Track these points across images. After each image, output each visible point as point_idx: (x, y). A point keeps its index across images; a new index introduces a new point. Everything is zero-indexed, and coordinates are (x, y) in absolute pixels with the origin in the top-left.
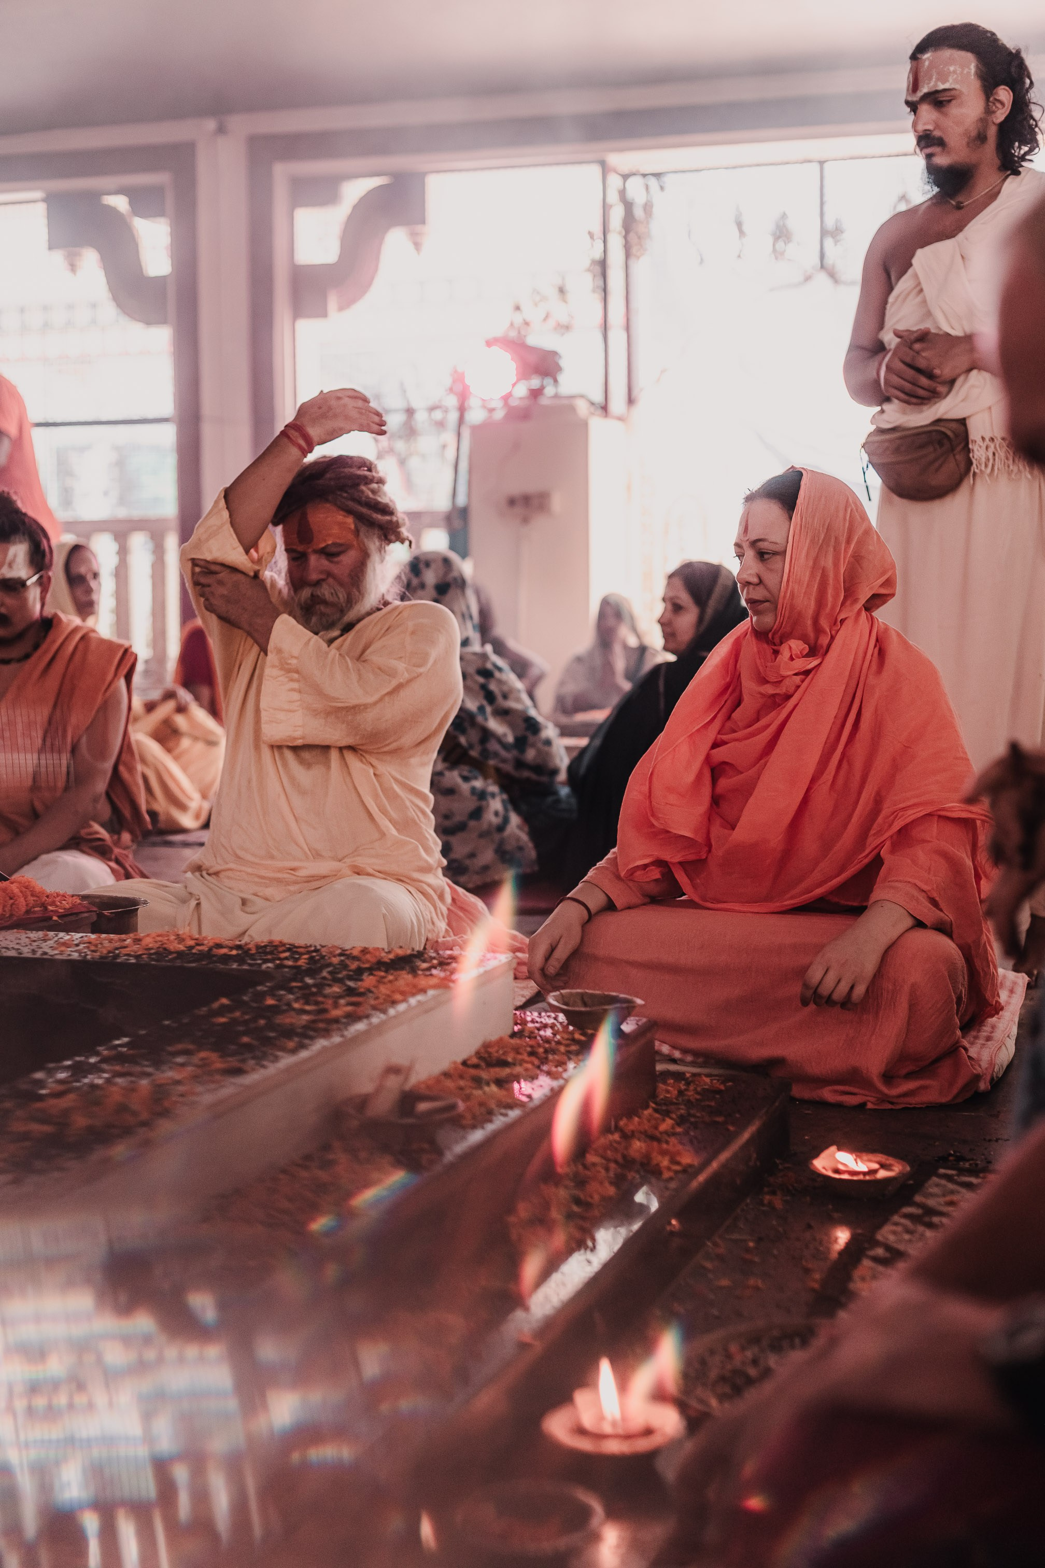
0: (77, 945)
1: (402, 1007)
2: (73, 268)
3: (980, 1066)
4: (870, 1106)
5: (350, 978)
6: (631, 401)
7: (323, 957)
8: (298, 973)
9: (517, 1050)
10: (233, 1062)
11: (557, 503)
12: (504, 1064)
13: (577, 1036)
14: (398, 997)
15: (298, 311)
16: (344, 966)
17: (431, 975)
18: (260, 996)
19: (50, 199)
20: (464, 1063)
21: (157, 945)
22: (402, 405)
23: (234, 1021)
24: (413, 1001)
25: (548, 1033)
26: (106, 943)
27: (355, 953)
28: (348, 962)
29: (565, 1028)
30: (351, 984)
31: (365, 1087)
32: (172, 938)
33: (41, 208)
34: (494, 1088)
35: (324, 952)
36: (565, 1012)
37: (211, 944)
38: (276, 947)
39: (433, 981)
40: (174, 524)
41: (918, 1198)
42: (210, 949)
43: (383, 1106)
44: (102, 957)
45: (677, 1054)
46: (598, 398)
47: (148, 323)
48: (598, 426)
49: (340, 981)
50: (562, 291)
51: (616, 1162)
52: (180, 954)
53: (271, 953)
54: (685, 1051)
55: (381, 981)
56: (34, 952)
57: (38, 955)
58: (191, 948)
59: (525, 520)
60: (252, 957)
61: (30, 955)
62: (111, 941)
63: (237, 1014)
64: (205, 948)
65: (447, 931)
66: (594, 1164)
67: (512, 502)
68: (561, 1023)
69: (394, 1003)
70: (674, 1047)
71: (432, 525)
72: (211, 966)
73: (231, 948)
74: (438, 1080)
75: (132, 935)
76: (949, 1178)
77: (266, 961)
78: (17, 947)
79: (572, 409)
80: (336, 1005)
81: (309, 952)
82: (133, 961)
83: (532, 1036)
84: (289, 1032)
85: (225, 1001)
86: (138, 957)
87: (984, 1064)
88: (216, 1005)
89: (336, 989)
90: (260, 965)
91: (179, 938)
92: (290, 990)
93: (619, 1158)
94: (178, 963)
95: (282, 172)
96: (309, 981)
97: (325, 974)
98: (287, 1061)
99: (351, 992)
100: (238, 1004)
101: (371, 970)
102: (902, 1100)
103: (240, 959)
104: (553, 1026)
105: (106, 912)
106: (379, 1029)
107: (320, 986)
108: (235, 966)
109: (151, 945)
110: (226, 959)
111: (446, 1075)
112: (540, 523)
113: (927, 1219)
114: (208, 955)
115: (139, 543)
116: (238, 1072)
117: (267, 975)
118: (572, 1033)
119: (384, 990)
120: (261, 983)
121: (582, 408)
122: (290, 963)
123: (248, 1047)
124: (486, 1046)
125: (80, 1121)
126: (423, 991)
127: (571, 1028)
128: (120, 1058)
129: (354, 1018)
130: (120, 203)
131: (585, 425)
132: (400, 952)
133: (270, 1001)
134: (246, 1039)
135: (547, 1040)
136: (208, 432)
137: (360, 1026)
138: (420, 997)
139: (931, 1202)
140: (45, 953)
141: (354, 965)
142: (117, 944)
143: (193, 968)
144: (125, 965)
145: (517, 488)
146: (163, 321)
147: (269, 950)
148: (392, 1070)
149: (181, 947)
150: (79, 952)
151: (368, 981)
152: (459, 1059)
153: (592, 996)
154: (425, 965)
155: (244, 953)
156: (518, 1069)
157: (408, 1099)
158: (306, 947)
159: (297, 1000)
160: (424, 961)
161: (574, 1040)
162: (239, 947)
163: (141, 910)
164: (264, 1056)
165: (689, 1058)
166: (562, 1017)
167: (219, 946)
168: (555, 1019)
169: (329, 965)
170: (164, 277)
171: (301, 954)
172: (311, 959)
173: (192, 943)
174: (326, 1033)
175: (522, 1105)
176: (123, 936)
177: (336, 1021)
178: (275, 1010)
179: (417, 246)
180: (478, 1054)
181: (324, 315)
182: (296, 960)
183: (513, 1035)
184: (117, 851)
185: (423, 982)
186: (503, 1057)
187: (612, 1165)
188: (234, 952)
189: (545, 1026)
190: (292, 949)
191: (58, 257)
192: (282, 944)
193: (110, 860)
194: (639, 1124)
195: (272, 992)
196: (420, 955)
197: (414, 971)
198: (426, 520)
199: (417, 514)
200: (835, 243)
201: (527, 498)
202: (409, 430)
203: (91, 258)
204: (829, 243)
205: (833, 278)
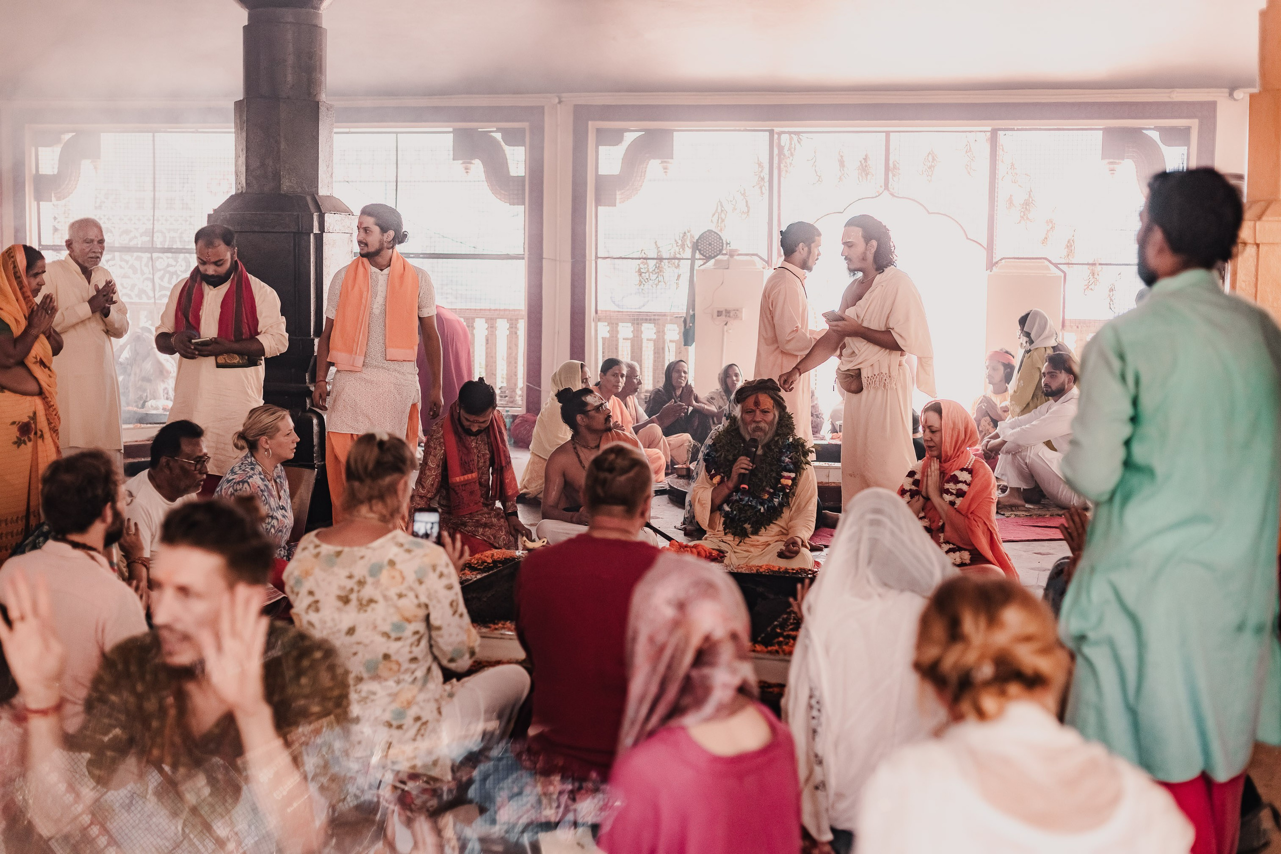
2: (467, 169)
11: (745, 314)
15: (598, 202)
19: (456, 132)
33: (451, 136)
40: (524, 313)
47: (513, 203)
50: (744, 194)
59: (726, 324)
67: (719, 313)
71: (671, 322)
95: (592, 125)
112: (734, 324)
115: (502, 326)
130: (498, 136)
136: (547, 265)
145: (722, 307)
146: (521, 203)
170: (522, 177)
179: (666, 170)
181: (614, 205)
191: (459, 165)
198: (669, 318)
199: (665, 315)
200: (894, 175)
201: (728, 312)
202: (659, 270)
203: (477, 166)
204: (890, 175)
205: (892, 195)
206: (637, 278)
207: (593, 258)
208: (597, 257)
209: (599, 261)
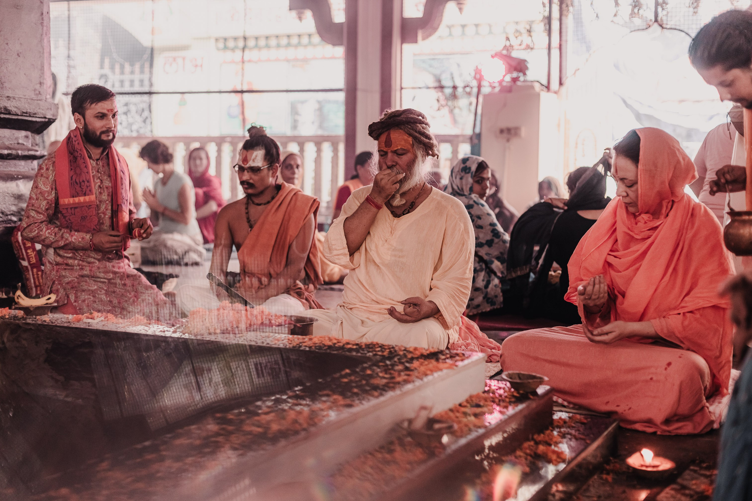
0: (283, 340)
1: (430, 378)
2: (300, 18)
3: (715, 416)
4: (659, 433)
5: (407, 362)
6: (561, 84)
7: (396, 351)
8: (384, 358)
9: (486, 400)
10: (348, 401)
11: (523, 132)
12: (478, 406)
13: (515, 394)
14: (429, 372)
15: (404, 40)
16: (405, 356)
17: (446, 362)
18: (364, 369)
20: (460, 405)
21: (320, 341)
22: (451, 84)
23: (351, 381)
24: (436, 375)
25: (501, 392)
26: (296, 340)
27: (411, 350)
28: (407, 354)
29: (510, 389)
30: (407, 365)
31: (411, 415)
32: (327, 339)
34: (472, 418)
35: (397, 348)
36: (509, 382)
37: (344, 342)
38: (374, 345)
39: (446, 365)
40: (343, 138)
41: (679, 480)
42: (344, 345)
43: (419, 424)
44: (293, 347)
45: (566, 403)
46: (545, 82)
47: (334, 45)
48: (544, 96)
49: (402, 363)
50: (529, 31)
51: (531, 456)
52: (330, 347)
53: (372, 348)
54: (569, 403)
55: (421, 364)
56: (263, 343)
57: (264, 345)
58: (335, 344)
59: (508, 140)
60: (363, 350)
61: (261, 345)
62: (298, 339)
63: (353, 378)
64: (341, 344)
65: (459, 338)
66: (520, 456)
67: (502, 131)
68: (508, 387)
69: (426, 375)
70: (564, 400)
71: (463, 142)
72: (343, 353)
73: (353, 345)
74: (446, 413)
75: (308, 337)
76: (695, 471)
77: (369, 352)
78: (255, 340)
79: (532, 87)
80: (399, 375)
81: (389, 349)
82: (307, 349)
83: (494, 393)
84: (375, 388)
85: (348, 371)
86: (310, 347)
87: (717, 415)
88: (343, 373)
89: (400, 367)
90: (366, 354)
91: (330, 340)
92: (379, 367)
93: (532, 454)
94: (328, 351)
96: (388, 362)
97: (396, 359)
98: (374, 402)
99: (407, 369)
100: (354, 373)
101: (417, 358)
102: (675, 431)
103: (357, 351)
104: (504, 389)
105: (298, 325)
106: (419, 388)
107: (393, 365)
108: (354, 354)
109: (317, 342)
110: (350, 350)
111: (451, 410)
112: (515, 141)
113: (683, 492)
114: (342, 348)
115: (326, 147)
116: (350, 406)
117: (369, 359)
118: (513, 392)
119: (422, 369)
120: (366, 363)
121: (537, 86)
122: (380, 353)
123: (357, 394)
124: (471, 397)
125: (275, 427)
126: (441, 370)
127: (513, 390)
128: (297, 397)
129: (406, 382)
131: (538, 95)
132: (432, 350)
133: (369, 372)
134: (355, 390)
135: (500, 396)
136: (360, 95)
137: (409, 386)
138: (440, 373)
139: (685, 483)
140: (268, 344)
141: (410, 356)
142: (301, 341)
143: (334, 354)
144: (304, 351)
145: (504, 125)
146: (341, 44)
147: (371, 346)
148: (424, 408)
149: (330, 343)
150: (284, 344)
151: (416, 364)
152: (458, 402)
153: (524, 375)
154: (443, 357)
155: (359, 347)
156: (485, 409)
157: (431, 422)
158: (389, 346)
159: (381, 372)
160: (443, 355)
161: (514, 396)
162: (357, 344)
163: (315, 324)
164: (364, 399)
165: (571, 406)
166: (508, 384)
167: (348, 343)
168: (506, 385)
169: (399, 355)
170: (342, 23)
171: (385, 349)
172: (390, 352)
173: (335, 341)
174: (393, 388)
175: (486, 427)
176: (304, 337)
177: (399, 383)
178: (371, 376)
179: (460, 9)
180: (467, 401)
181: (416, 42)
182: (383, 352)
183: (485, 392)
184: (306, 294)
185: (441, 365)
186: (479, 403)
187: (529, 458)
188: (355, 347)
189: (500, 388)
190: (382, 347)
191: (294, 13)
192: (378, 344)
193: (303, 299)
194: (544, 437)
195: (370, 368)
196: (441, 352)
197: (437, 360)
198: (461, 139)
199: (457, 136)
200: (663, 9)
201: (509, 130)
202: (454, 96)
203: (308, 14)
204: (660, 9)
205: (661, 25)
206: (436, 105)
207: (398, 87)
208: (402, 88)
209: (403, 91)
